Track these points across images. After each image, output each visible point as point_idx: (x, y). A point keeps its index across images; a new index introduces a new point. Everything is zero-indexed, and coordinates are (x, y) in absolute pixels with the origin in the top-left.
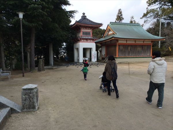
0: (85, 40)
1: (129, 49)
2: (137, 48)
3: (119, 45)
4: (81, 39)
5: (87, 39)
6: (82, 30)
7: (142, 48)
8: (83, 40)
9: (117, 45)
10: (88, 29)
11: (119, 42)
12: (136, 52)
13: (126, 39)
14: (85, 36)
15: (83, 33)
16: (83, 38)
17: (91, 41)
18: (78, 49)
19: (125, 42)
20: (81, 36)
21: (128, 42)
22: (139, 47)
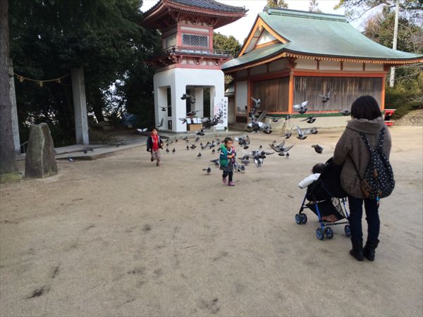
0: (191, 62)
1: (325, 88)
2: (346, 85)
4: (178, 57)
5: (197, 59)
6: (183, 28)
7: (360, 86)
8: (184, 62)
9: (291, 77)
10: (200, 24)
11: (299, 67)
12: (342, 98)
13: (318, 58)
14: (191, 46)
15: (186, 38)
16: (184, 53)
17: (211, 63)
18: (168, 91)
19: (314, 68)
20: (180, 48)
21: (321, 68)
22: (351, 82)
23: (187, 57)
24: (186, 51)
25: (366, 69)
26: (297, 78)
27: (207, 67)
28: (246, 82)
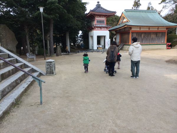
1: (143, 36)
3: (133, 33)
4: (95, 27)
6: (97, 19)
7: (157, 35)
8: (97, 29)
9: (130, 33)
10: (102, 17)
11: (133, 29)
12: (149, 39)
14: (99, 24)
15: (98, 21)
16: (97, 26)
19: (139, 29)
21: (141, 29)
22: (153, 34)
25: (159, 29)
28: (119, 34)
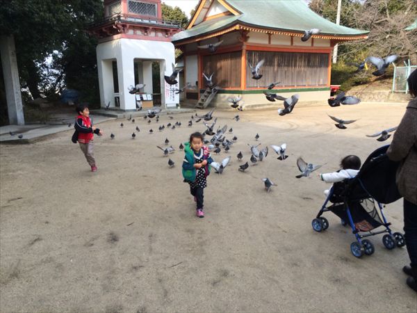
0: (139, 32)
1: (276, 63)
2: (296, 61)
5: (145, 29)
7: (309, 61)
8: (131, 32)
9: (244, 52)
11: (251, 41)
12: (292, 74)
13: (270, 32)
16: (131, 22)
17: (160, 34)
18: (114, 65)
19: (266, 42)
20: (126, 16)
21: (274, 43)
22: (301, 58)
23: (135, 27)
24: (133, 20)
25: (315, 45)
26: (250, 53)
27: (156, 39)
28: (196, 56)
